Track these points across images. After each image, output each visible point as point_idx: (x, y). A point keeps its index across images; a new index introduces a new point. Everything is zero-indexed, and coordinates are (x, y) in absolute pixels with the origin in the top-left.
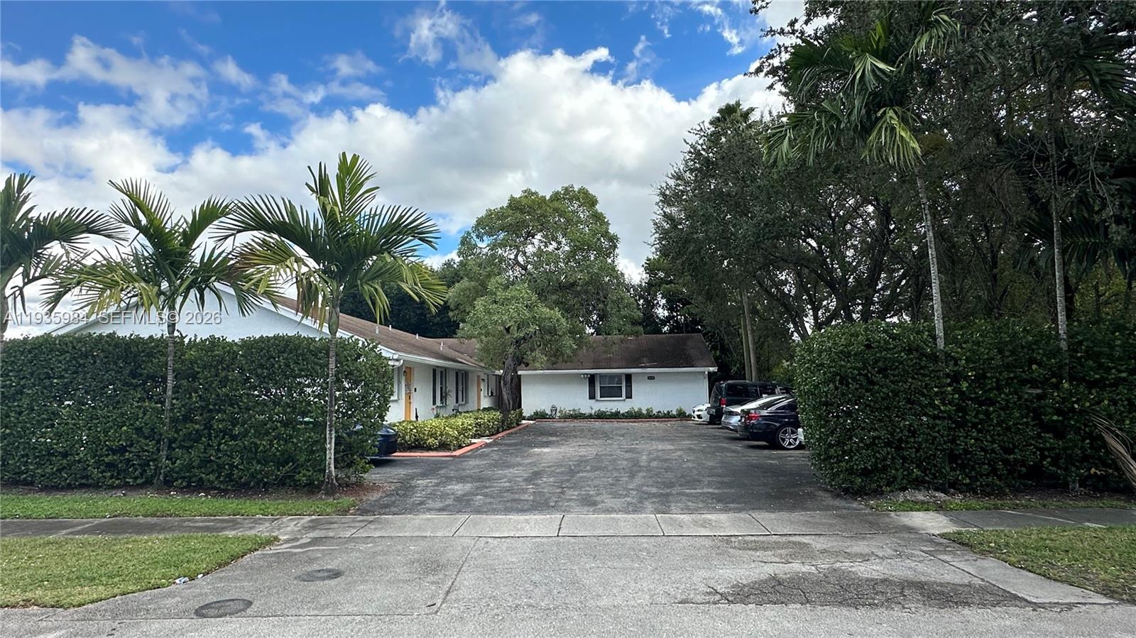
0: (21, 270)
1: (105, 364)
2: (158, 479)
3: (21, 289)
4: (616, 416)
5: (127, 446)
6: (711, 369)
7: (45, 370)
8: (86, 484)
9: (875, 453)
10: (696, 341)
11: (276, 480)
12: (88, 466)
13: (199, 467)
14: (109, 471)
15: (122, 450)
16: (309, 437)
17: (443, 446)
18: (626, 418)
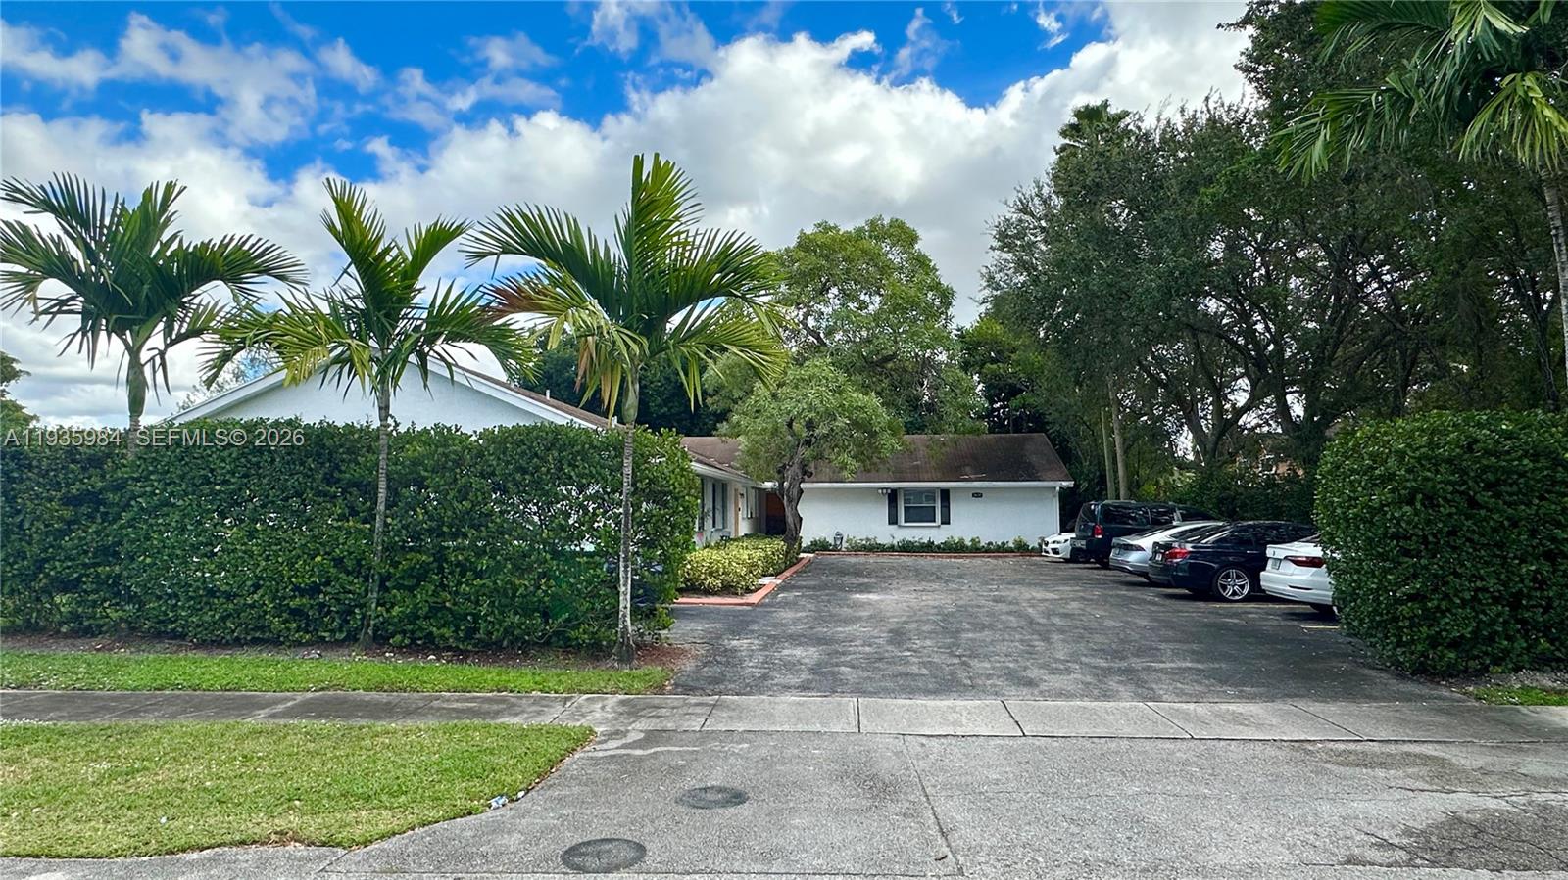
0: (161, 326)
1: (288, 463)
2: (366, 633)
3: (162, 354)
4: (928, 548)
5: (320, 585)
6: (1065, 484)
7: (202, 472)
8: (260, 638)
9: (1477, 613)
10: (1037, 444)
11: (541, 638)
12: (265, 612)
13: (426, 617)
14: (295, 621)
15: (314, 590)
16: (593, 576)
17: (728, 589)
18: (944, 551)
